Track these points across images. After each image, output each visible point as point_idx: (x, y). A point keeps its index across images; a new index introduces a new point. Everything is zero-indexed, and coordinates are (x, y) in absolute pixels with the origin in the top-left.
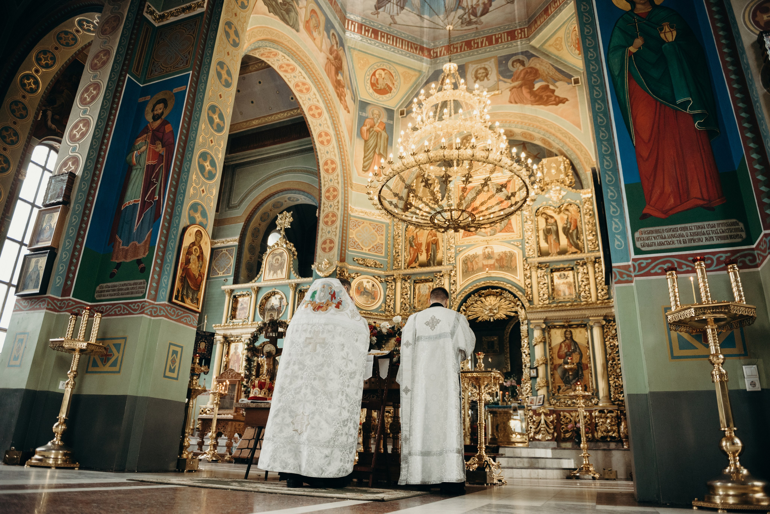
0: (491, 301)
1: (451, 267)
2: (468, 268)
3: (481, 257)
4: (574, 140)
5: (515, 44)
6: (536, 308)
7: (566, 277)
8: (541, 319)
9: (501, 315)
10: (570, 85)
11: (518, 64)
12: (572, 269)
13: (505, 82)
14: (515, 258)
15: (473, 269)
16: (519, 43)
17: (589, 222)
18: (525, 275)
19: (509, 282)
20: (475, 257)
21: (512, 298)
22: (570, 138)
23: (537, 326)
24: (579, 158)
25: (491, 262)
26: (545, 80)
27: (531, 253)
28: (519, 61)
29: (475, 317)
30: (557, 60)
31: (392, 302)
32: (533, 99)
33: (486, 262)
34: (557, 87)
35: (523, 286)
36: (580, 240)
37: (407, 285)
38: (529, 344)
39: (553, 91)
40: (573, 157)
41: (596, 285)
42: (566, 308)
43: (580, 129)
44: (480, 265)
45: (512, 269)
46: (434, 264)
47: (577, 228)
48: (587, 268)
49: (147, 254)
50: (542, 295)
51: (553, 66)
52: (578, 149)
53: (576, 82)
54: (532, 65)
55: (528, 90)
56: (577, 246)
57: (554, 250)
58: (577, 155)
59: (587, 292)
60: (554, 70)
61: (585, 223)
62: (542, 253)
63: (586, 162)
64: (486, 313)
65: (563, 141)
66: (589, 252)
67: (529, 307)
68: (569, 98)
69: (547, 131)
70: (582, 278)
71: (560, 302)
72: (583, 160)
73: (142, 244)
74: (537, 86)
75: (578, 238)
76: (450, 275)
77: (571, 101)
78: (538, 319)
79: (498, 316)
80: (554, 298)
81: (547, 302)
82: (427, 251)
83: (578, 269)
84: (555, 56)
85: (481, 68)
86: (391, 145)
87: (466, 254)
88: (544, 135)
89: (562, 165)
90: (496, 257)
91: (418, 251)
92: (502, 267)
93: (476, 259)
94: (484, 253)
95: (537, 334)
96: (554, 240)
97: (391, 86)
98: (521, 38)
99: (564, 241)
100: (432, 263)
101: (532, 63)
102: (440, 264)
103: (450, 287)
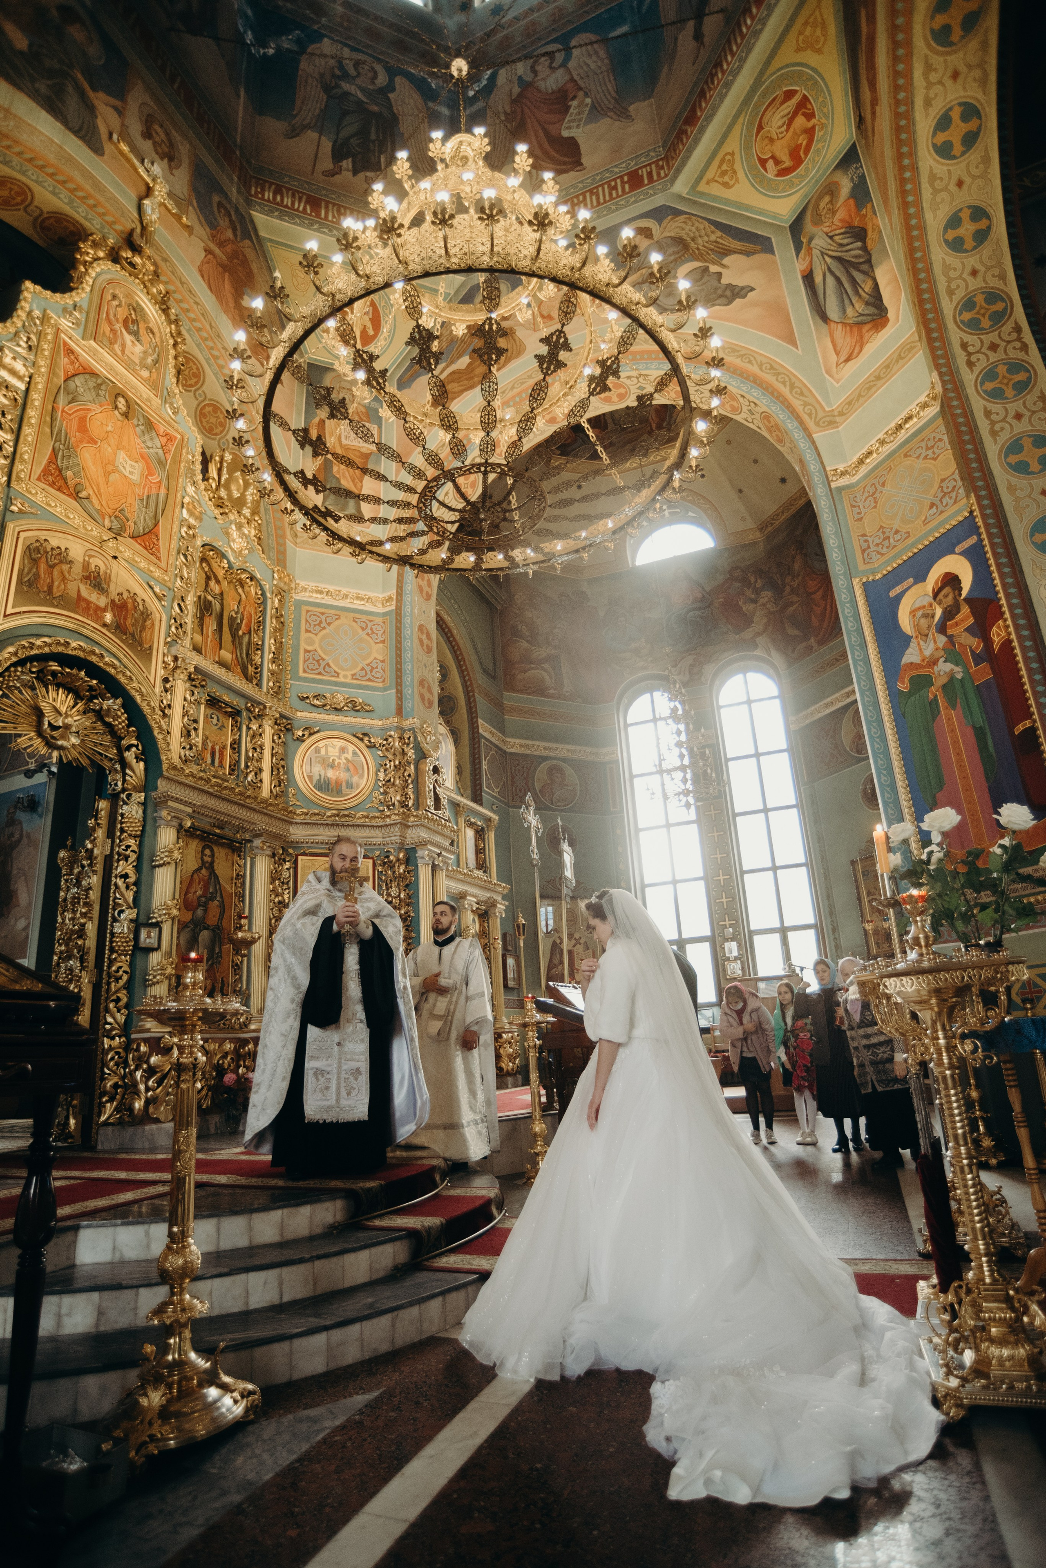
3: (77, 570)
7: (221, 726)
8: (186, 804)
11: (227, 221)
12: (239, 714)
13: (200, 221)
14: (153, 625)
16: (235, 184)
18: (166, 680)
23: (174, 816)
25: (100, 599)
27: (182, 634)
33: (86, 591)
35: (157, 704)
36: (251, 660)
38: (140, 856)
45: (142, 648)
47: (250, 631)
48: (263, 726)
50: (188, 745)
56: (246, 669)
57: (214, 655)
59: (258, 777)
61: (273, 634)
66: (269, 695)
67: (172, 766)
70: (255, 742)
75: (248, 655)
78: (180, 802)
80: (203, 761)
81: (192, 766)
83: (250, 720)
92: (120, 631)
94: (86, 564)
95: (169, 838)
96: (216, 633)
98: (238, 178)
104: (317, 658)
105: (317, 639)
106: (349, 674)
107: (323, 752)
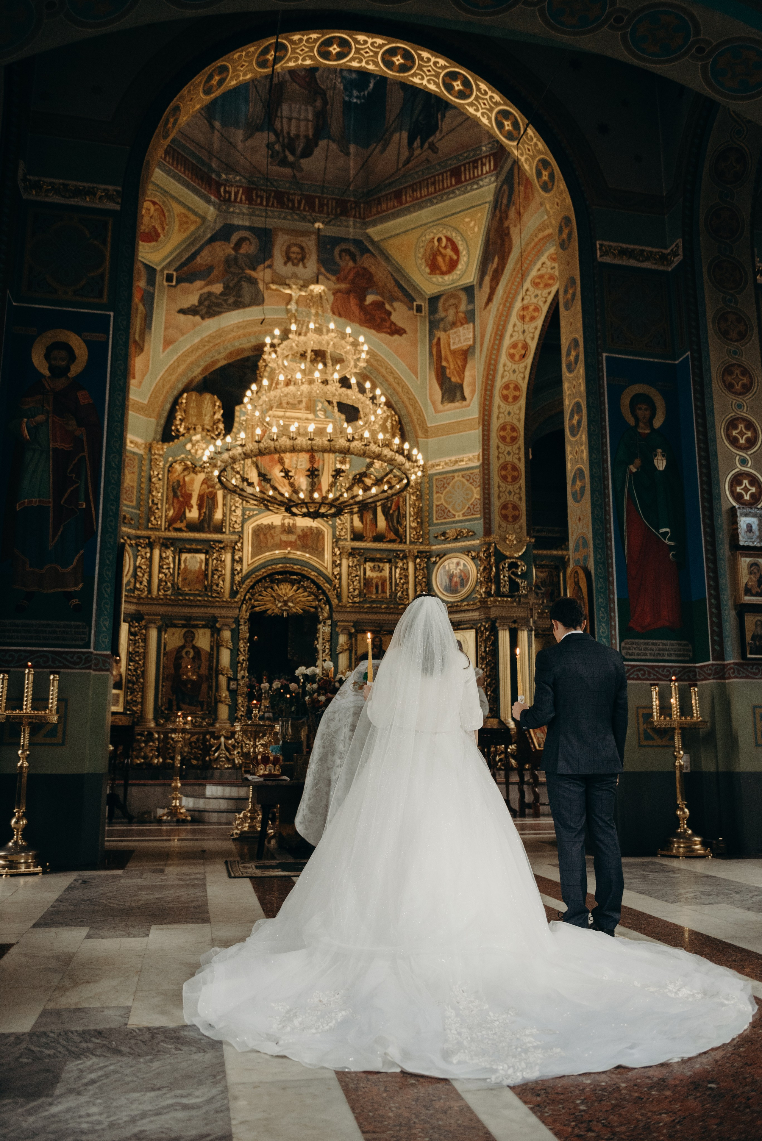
0: (286, 590)
1: (235, 537)
2: (260, 542)
3: (279, 530)
4: (408, 392)
5: (345, 223)
6: (346, 607)
7: (381, 570)
8: (350, 621)
9: (298, 609)
10: (411, 312)
11: (348, 258)
12: (389, 561)
13: (328, 279)
14: (323, 537)
15: (266, 544)
16: (351, 223)
17: (415, 504)
18: (334, 562)
19: (314, 569)
20: (271, 527)
21: (314, 589)
22: (403, 387)
23: (345, 628)
24: (411, 417)
25: (292, 538)
26: (382, 295)
27: (343, 533)
28: (348, 251)
29: (263, 608)
30: (399, 270)
31: (146, 576)
32: (363, 317)
33: (285, 538)
34: (395, 310)
35: (330, 576)
36: (401, 525)
37: (169, 553)
38: (331, 650)
39: (389, 314)
40: (403, 412)
41: (415, 586)
42: (380, 611)
43: (417, 378)
44: (277, 540)
45: (319, 553)
46: (209, 527)
47: (398, 508)
48: (407, 563)
49: (81, 586)
50: (352, 590)
51: (392, 275)
52: (412, 405)
53: (419, 309)
54: (366, 265)
55: (357, 302)
56: (396, 532)
57: (370, 534)
58: (408, 412)
59: (405, 593)
60: (393, 282)
61: (410, 506)
62: (357, 536)
63: (419, 425)
64: (280, 605)
65: (394, 389)
66: (411, 543)
67: (338, 606)
68: (407, 331)
69: (375, 369)
70: (400, 574)
71: (374, 602)
72: (415, 421)
73: (69, 569)
74: (370, 299)
75: (398, 522)
76: (234, 548)
77: (409, 335)
78: (348, 621)
79: (294, 610)
80: (365, 595)
81: (357, 600)
82: (200, 507)
83: (397, 563)
84: (397, 262)
85: (295, 245)
86: (150, 328)
87: (259, 522)
88: (369, 372)
89: (389, 421)
90: (299, 532)
91: (186, 503)
92: (304, 548)
93: (272, 531)
94: (283, 525)
95: (342, 639)
96: (371, 520)
97: (159, 230)
98: (355, 217)
99: (382, 522)
100: (206, 525)
101: (367, 262)
102: (219, 529)
103: (233, 565)
104: (443, 508)
105: (442, 496)
106: (461, 514)
107: (447, 568)
